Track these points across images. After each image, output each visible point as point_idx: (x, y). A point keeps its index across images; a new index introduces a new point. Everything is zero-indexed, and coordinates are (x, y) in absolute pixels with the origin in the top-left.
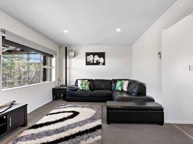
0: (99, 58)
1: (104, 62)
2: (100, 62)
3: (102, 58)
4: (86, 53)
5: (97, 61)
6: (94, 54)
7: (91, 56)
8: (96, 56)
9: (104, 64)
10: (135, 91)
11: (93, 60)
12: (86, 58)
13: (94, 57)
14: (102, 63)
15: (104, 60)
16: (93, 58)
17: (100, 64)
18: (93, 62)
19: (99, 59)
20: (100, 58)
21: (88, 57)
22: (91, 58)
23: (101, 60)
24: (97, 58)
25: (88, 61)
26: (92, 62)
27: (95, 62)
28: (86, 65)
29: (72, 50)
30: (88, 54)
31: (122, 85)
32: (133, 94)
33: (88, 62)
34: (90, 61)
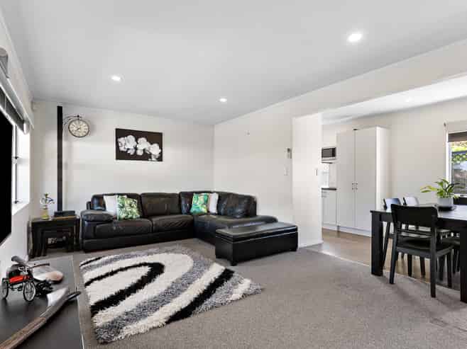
0: (148, 143)
1: (161, 153)
2: (151, 154)
3: (156, 146)
4: (117, 130)
5: (144, 150)
6: (138, 135)
7: (131, 138)
8: (142, 140)
9: (160, 159)
10: (239, 210)
11: (136, 149)
12: (117, 143)
13: (136, 140)
14: (155, 156)
15: (160, 151)
16: (135, 143)
17: (151, 158)
18: (135, 153)
19: (149, 148)
20: (152, 144)
21: (121, 140)
22: (128, 143)
23: (155, 149)
24: (143, 144)
25: (122, 149)
26: (131, 152)
27: (140, 153)
28: (118, 158)
29: (78, 116)
30: (121, 133)
31: (206, 202)
32: (238, 216)
33: (122, 152)
34: (128, 149)
